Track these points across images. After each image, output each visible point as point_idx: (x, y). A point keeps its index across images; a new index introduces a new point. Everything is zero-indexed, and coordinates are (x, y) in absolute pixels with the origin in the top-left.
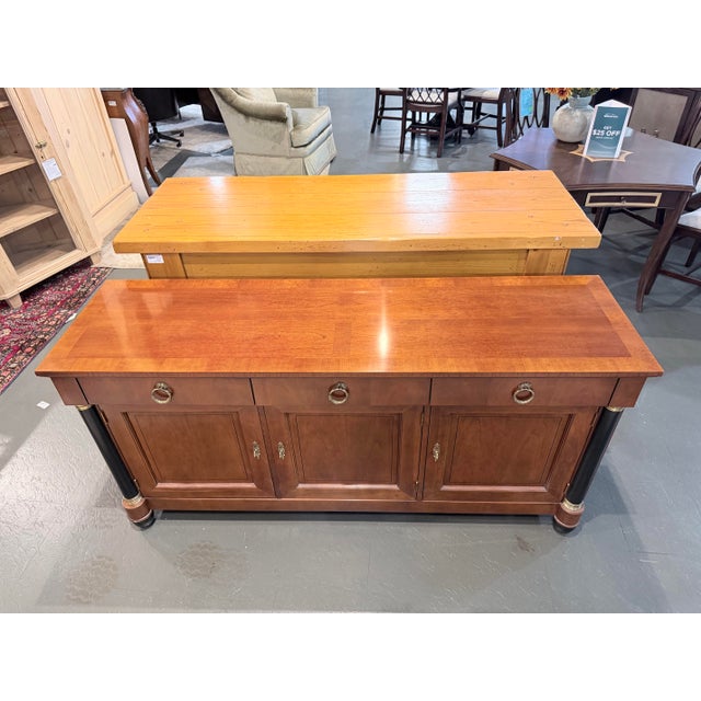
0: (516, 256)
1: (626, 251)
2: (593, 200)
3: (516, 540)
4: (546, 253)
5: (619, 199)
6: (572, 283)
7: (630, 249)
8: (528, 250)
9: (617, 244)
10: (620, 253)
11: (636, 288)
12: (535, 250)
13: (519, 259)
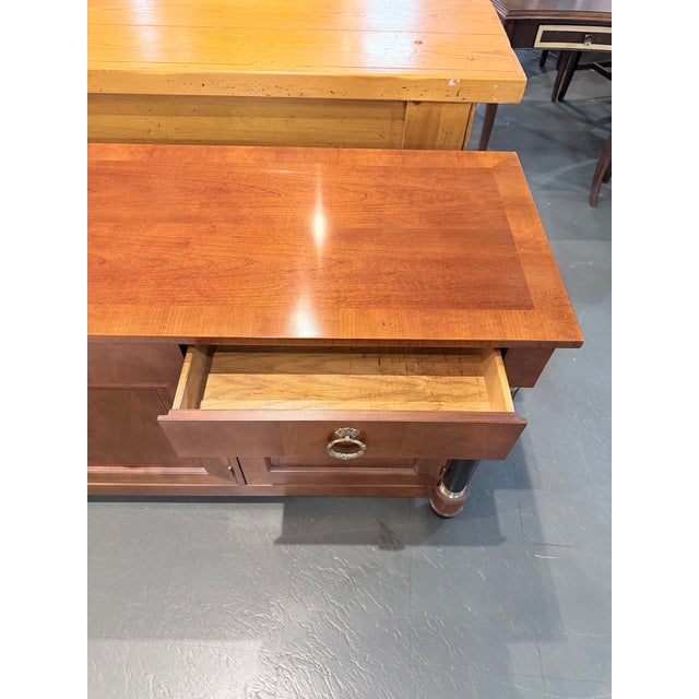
0: (387, 112)
1: (589, 122)
2: (547, 37)
3: (379, 528)
4: (436, 108)
5: (581, 38)
6: (468, 164)
7: (596, 119)
8: (406, 102)
9: (578, 111)
10: (582, 125)
11: (592, 173)
12: (417, 103)
13: (393, 119)
